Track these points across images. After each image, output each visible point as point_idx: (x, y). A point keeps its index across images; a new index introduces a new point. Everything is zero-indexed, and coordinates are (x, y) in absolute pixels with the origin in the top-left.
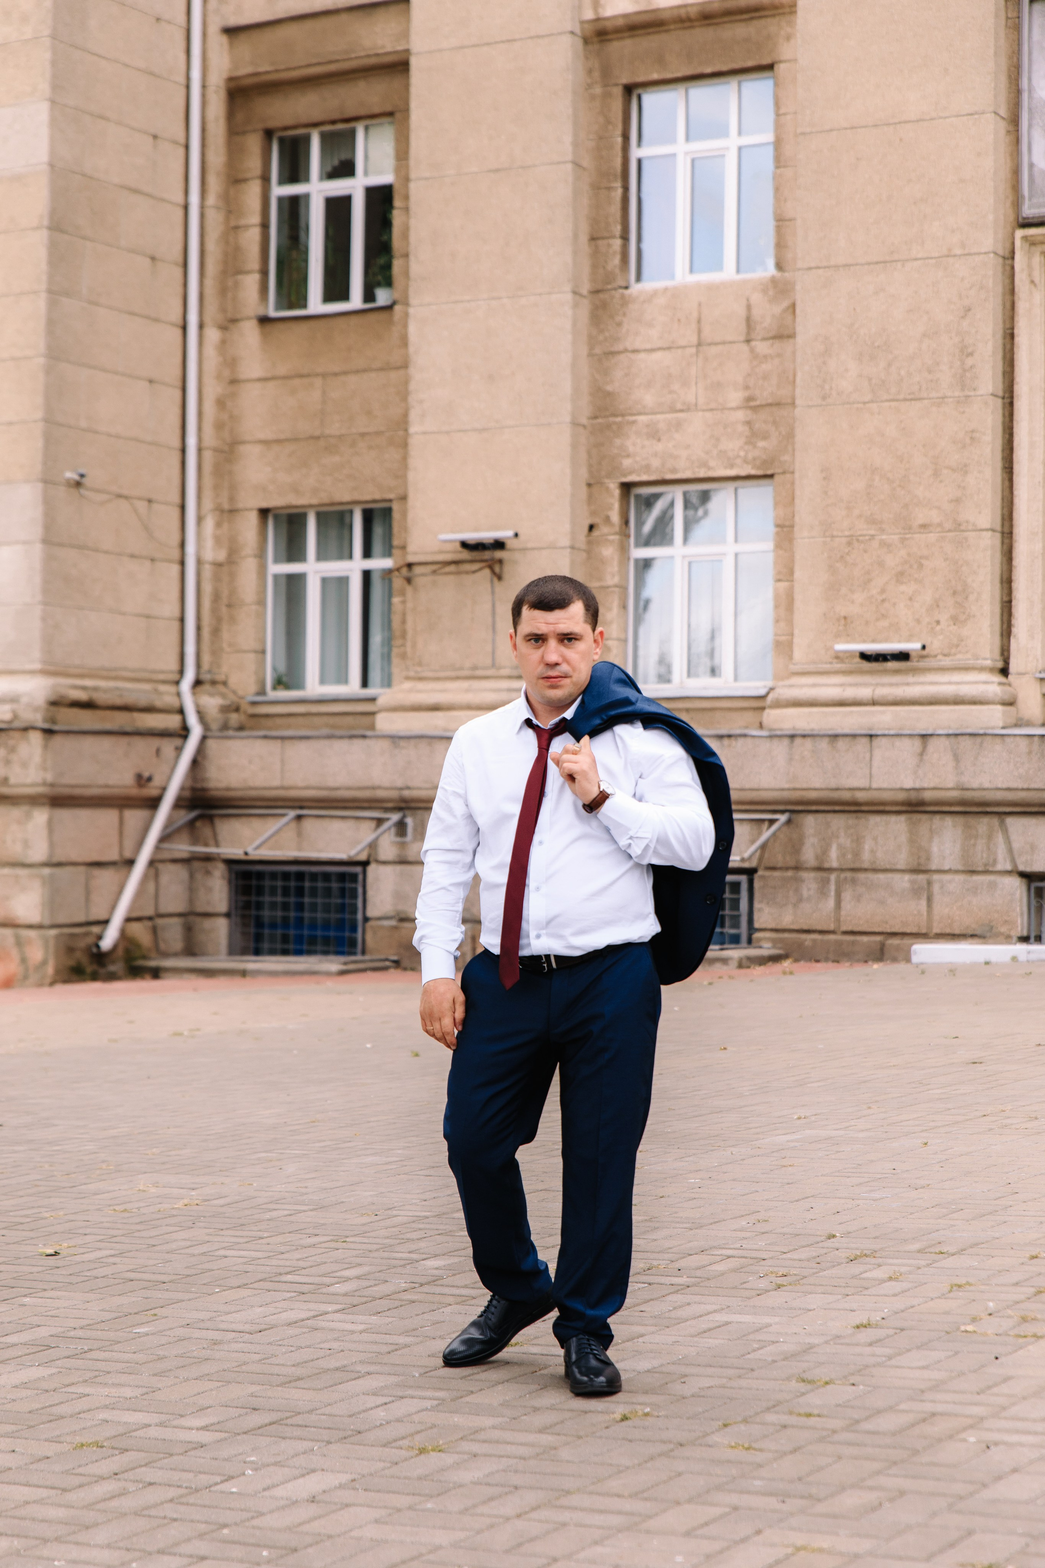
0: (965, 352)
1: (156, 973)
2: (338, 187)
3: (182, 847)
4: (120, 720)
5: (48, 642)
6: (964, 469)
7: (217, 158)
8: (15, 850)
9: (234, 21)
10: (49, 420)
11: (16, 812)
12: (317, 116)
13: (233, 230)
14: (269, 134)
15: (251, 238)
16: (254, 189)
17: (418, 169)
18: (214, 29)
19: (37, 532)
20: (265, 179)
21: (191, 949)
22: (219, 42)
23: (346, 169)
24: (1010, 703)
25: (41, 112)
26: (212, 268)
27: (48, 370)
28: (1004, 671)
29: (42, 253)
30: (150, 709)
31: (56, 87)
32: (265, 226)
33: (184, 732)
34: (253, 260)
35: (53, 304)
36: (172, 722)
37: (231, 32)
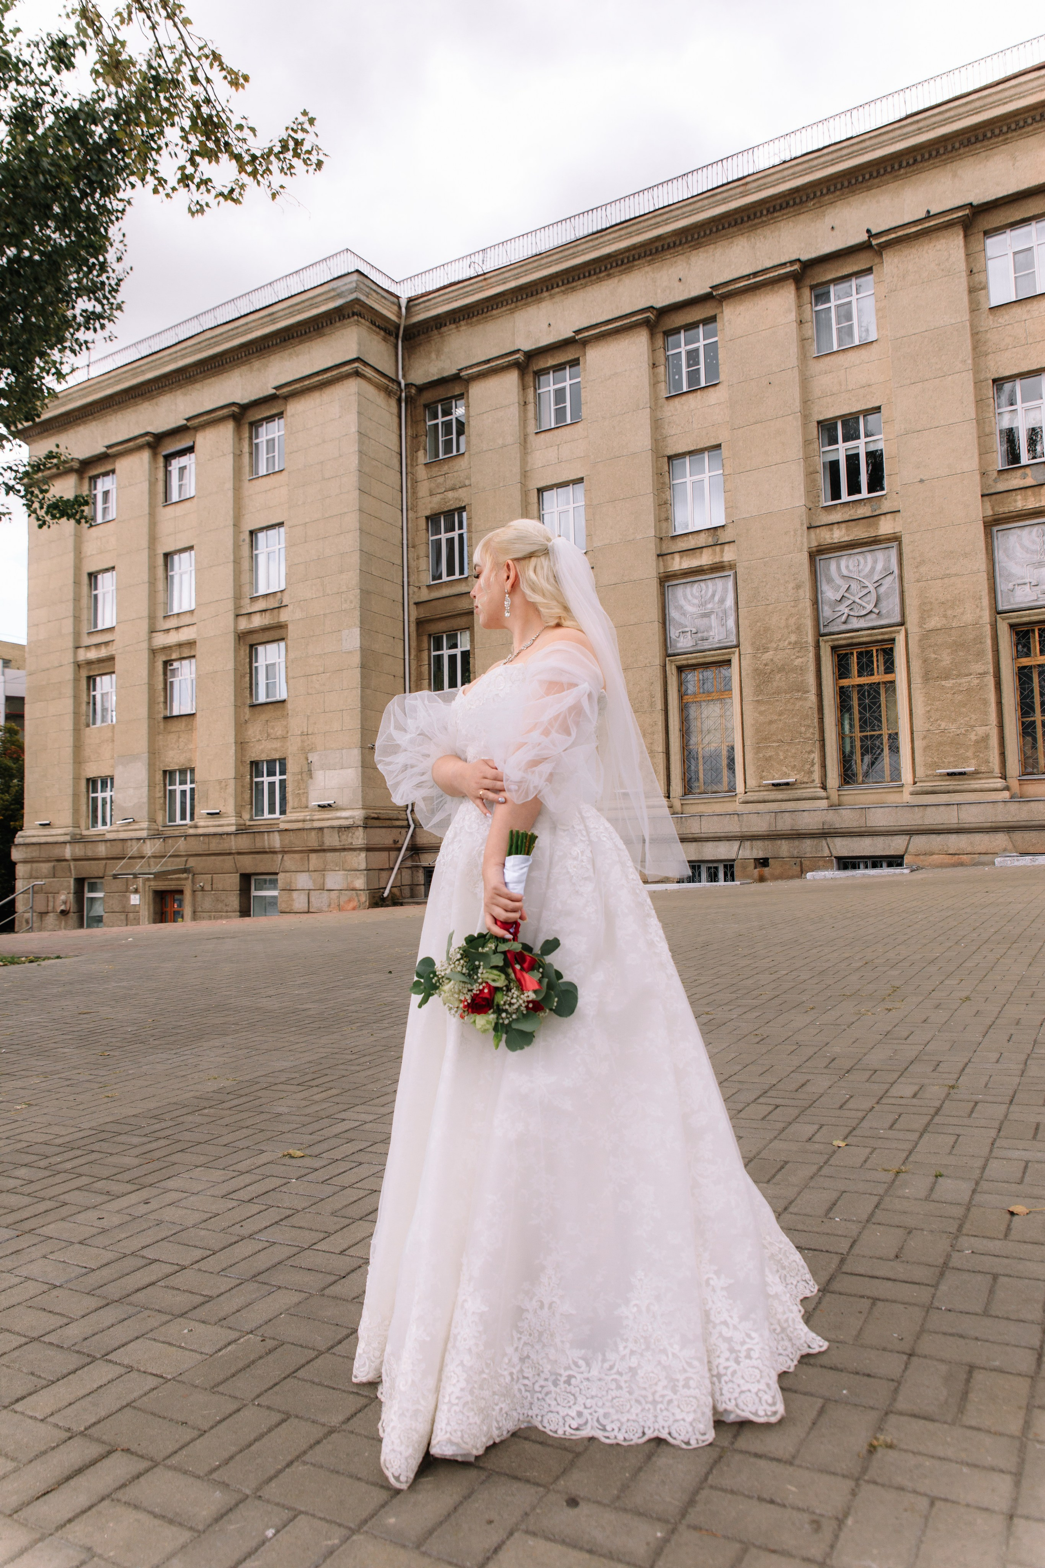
0: (652, 696)
1: (402, 904)
2: (452, 652)
3: (409, 863)
4: (388, 823)
5: (364, 798)
6: (653, 733)
7: (414, 644)
8: (355, 866)
9: (417, 600)
10: (363, 728)
11: (355, 853)
12: (445, 629)
13: (420, 666)
14: (430, 636)
15: (425, 668)
16: (426, 653)
17: (477, 645)
18: (411, 603)
19: (360, 764)
20: (429, 650)
21: (413, 896)
22: (413, 607)
23: (455, 646)
24: (670, 807)
25: (357, 631)
26: (413, 679)
27: (362, 712)
28: (669, 797)
29: (359, 675)
30: (397, 819)
31: (361, 622)
32: (429, 664)
33: (409, 826)
34: (426, 676)
35: (362, 691)
36: (405, 823)
37: (416, 604)
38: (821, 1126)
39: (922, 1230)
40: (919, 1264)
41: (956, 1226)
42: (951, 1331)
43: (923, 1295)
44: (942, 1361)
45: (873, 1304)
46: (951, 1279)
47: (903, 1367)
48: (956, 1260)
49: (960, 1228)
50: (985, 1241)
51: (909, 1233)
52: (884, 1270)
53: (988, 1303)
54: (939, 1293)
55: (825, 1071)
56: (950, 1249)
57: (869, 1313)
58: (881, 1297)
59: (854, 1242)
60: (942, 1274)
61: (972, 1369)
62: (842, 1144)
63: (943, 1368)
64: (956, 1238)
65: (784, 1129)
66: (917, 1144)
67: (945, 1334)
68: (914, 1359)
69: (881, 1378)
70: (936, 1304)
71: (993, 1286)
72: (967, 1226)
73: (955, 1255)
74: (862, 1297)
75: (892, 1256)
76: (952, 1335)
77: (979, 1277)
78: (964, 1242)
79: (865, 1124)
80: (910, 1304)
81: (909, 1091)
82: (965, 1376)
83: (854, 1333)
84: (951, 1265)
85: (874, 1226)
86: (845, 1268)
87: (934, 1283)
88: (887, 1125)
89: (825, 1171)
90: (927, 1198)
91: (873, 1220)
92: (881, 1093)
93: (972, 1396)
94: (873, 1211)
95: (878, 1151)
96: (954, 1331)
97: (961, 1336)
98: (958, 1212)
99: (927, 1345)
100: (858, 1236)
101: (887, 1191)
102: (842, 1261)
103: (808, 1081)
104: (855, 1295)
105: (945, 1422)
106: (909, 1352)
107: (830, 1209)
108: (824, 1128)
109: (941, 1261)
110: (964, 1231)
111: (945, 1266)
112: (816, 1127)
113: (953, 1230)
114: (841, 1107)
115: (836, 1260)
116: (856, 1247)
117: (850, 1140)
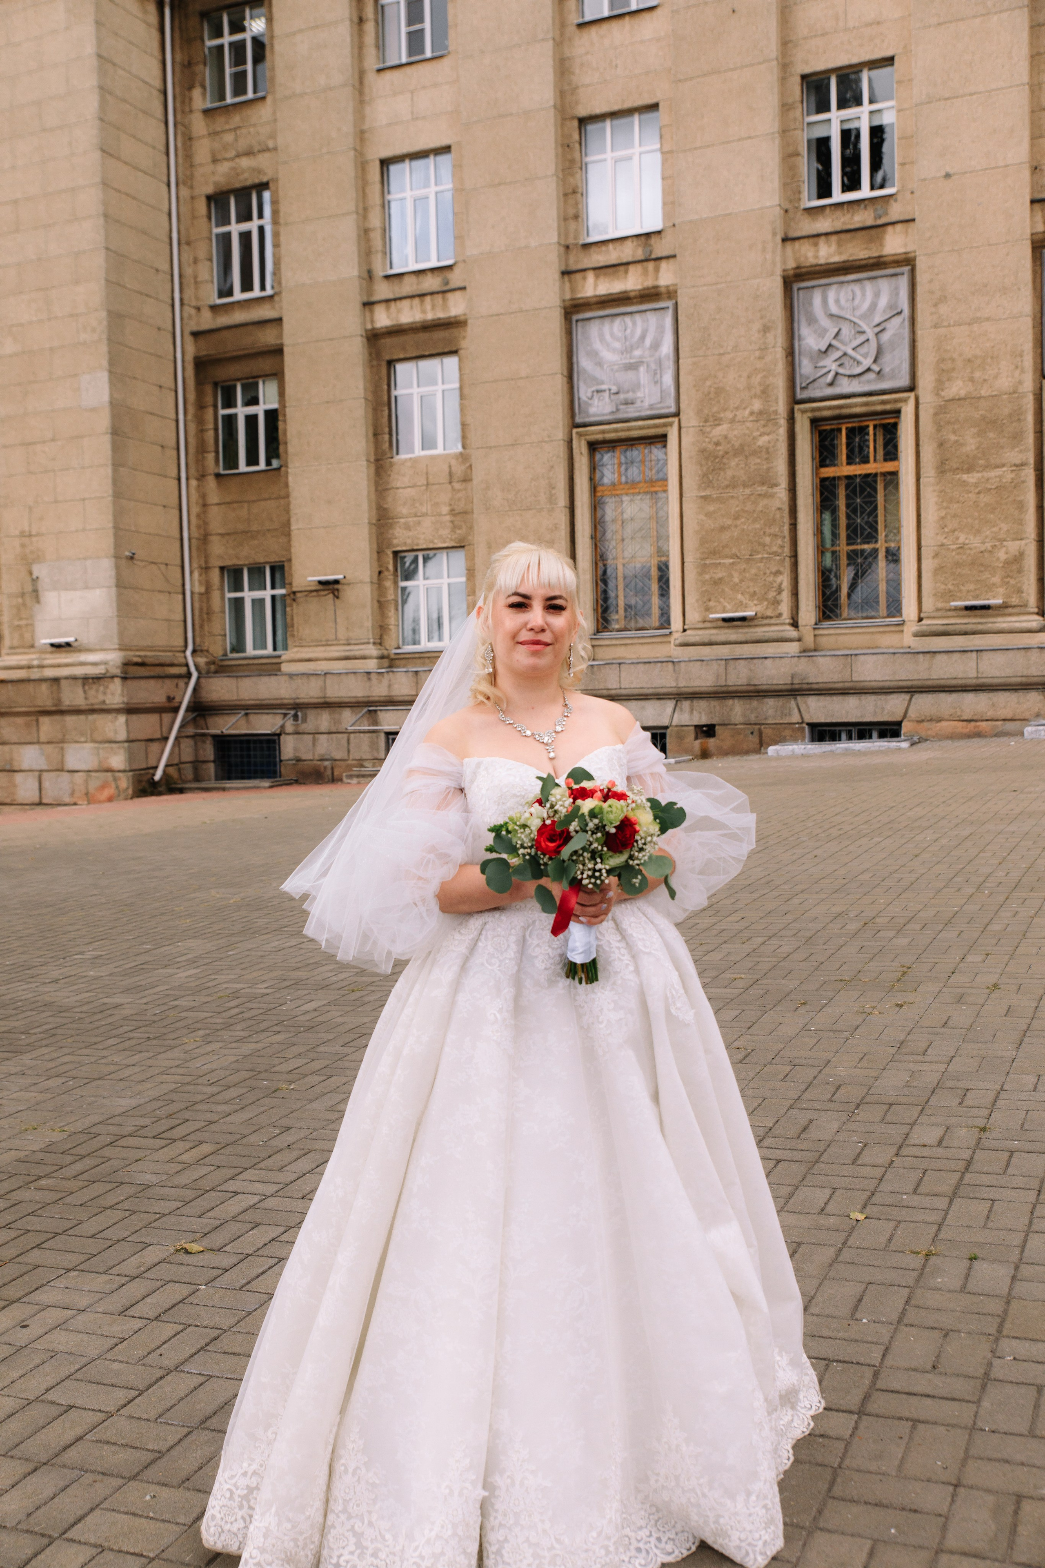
3: (191, 730)
12: (239, 375)
38: (834, 1190)
39: (959, 1331)
40: (958, 1375)
41: (996, 1326)
42: (996, 1455)
43: (963, 1413)
44: (988, 1491)
45: (914, 1427)
46: (994, 1393)
47: (949, 1499)
48: (997, 1372)
49: (1000, 1330)
50: (1027, 1344)
51: (946, 1335)
52: (922, 1383)
53: (1033, 1422)
54: (982, 1412)
55: (830, 1106)
56: (990, 1355)
57: (911, 1438)
58: (921, 1418)
59: (887, 1349)
60: (984, 1387)
61: (1019, 1498)
62: (861, 1217)
63: (990, 1499)
64: (997, 1340)
65: (791, 1195)
66: (946, 1214)
67: (990, 1459)
68: (961, 1491)
69: (928, 1514)
70: (980, 1424)
71: (1038, 1400)
72: (1007, 1325)
73: (996, 1362)
74: (901, 1419)
75: (929, 1367)
76: (997, 1460)
77: (1023, 1390)
78: (1006, 1345)
79: (885, 1187)
80: (954, 1426)
81: (931, 1135)
82: (1013, 1507)
83: (897, 1463)
84: (992, 1376)
85: (907, 1329)
86: (880, 1384)
87: (975, 1399)
88: (910, 1189)
89: (846, 1255)
90: (963, 1289)
91: (906, 1321)
92: (899, 1140)
93: (1020, 1529)
94: (904, 1310)
95: (902, 1225)
96: (999, 1456)
97: (1007, 1461)
98: (997, 1307)
99: (974, 1473)
100: (890, 1342)
101: (918, 1280)
102: (876, 1375)
103: (811, 1121)
104: (893, 1418)
105: (996, 1560)
106: (954, 1482)
107: (856, 1308)
108: (838, 1193)
109: (982, 1371)
110: (1005, 1332)
111: (986, 1380)
112: (828, 1192)
113: (993, 1331)
114: (854, 1162)
115: (869, 1373)
116: (889, 1357)
117: (870, 1210)
